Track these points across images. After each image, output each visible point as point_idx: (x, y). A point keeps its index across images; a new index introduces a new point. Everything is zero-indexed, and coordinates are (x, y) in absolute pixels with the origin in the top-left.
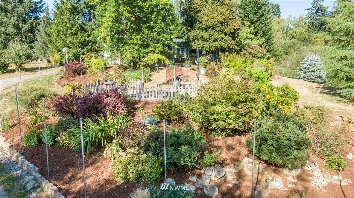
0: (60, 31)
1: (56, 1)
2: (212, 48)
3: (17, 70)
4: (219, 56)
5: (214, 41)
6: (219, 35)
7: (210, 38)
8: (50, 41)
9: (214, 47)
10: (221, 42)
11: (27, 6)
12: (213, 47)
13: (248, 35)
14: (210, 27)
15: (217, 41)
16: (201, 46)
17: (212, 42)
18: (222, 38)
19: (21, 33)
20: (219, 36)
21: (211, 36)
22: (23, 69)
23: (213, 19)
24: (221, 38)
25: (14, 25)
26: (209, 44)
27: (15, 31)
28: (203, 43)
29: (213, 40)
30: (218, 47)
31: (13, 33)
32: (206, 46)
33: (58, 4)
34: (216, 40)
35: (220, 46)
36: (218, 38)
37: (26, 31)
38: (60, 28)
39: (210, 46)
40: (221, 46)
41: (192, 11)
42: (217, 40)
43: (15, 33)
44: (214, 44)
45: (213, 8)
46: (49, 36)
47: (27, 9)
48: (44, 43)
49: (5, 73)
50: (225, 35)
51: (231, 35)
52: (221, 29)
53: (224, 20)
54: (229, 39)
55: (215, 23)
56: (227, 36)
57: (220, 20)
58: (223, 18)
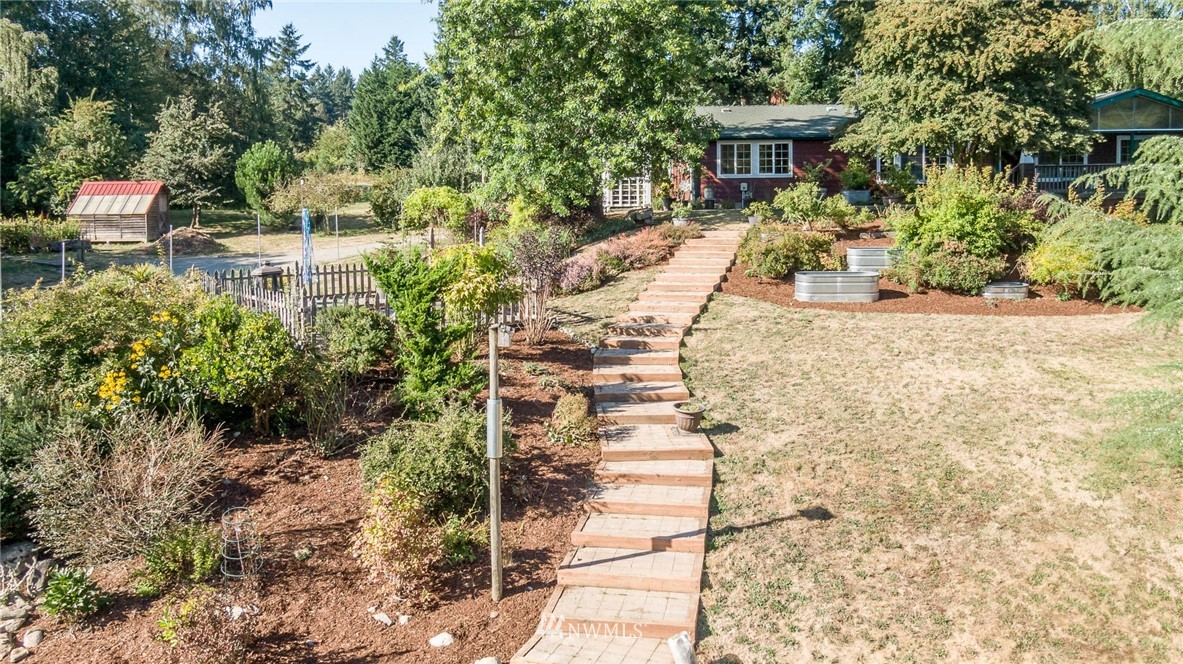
23: (905, 24)
50: (973, 87)
51: (1008, 85)
52: (942, 65)
53: (955, 24)
54: (989, 102)
55: (911, 42)
56: (987, 90)
57: (929, 28)
58: (948, 19)
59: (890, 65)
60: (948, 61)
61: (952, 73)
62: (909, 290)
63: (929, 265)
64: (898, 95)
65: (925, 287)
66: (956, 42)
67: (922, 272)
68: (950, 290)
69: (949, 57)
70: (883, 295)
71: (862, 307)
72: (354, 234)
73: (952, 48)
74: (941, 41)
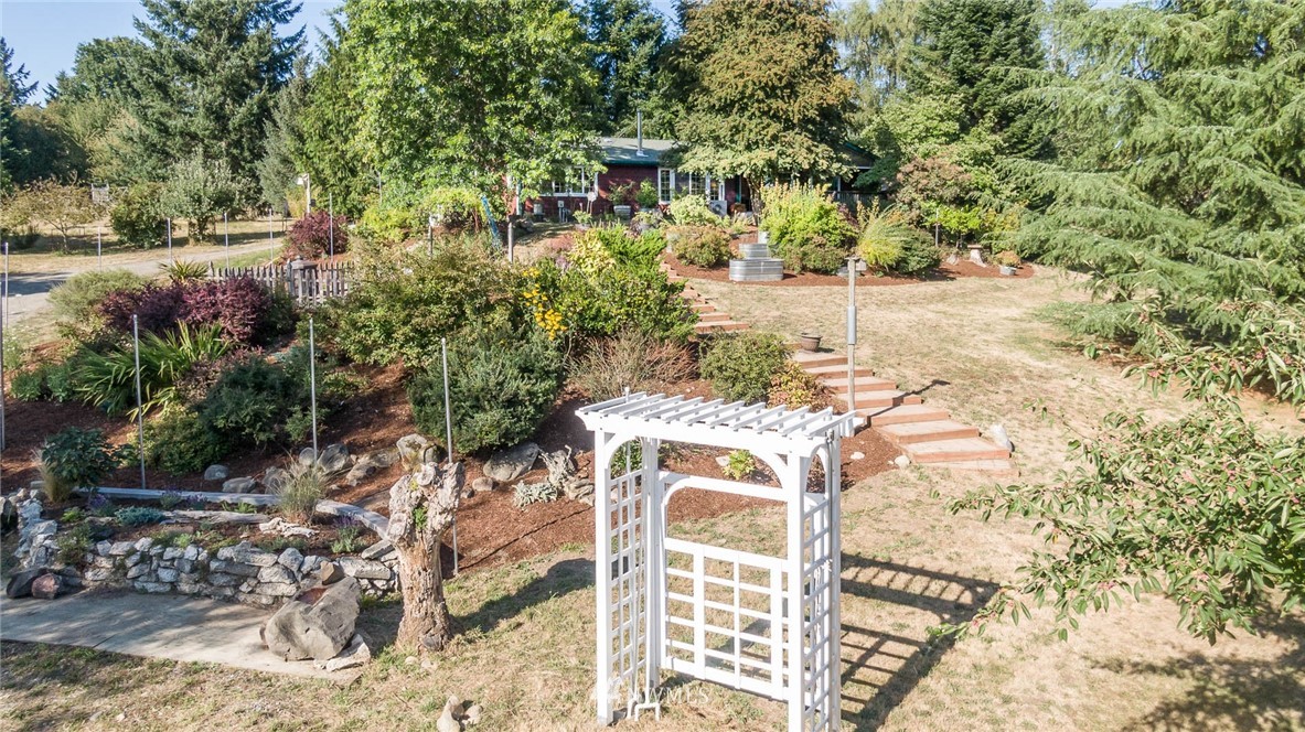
0: (329, 123)
1: (326, 36)
2: (741, 172)
3: (192, 241)
5: (747, 148)
6: (764, 128)
7: (736, 138)
8: (301, 153)
9: (749, 166)
11: (251, 54)
12: (745, 167)
13: (936, 123)
14: (733, 103)
15: (756, 147)
17: (741, 149)
18: (775, 138)
19: (229, 132)
20: (764, 133)
21: (738, 132)
22: (209, 236)
23: (741, 76)
25: (207, 109)
26: (732, 157)
27: (212, 125)
29: (746, 143)
31: (207, 132)
33: (330, 43)
37: (240, 126)
38: (330, 115)
41: (683, 54)
43: (212, 131)
45: (750, 43)
46: (301, 138)
47: (251, 62)
48: (285, 161)
49: (158, 246)
50: (789, 126)
51: (810, 127)
52: (770, 109)
53: (780, 79)
54: (800, 140)
55: (748, 92)
56: (797, 130)
57: (764, 80)
58: (776, 74)
59: (725, 109)
60: (774, 106)
61: (775, 117)
62: (795, 273)
63: (805, 254)
64: (736, 130)
65: (804, 268)
66: (779, 92)
67: (802, 260)
68: (816, 271)
69: (776, 104)
70: (786, 276)
71: (776, 284)
72: (86, 254)
73: (776, 97)
74: (771, 91)
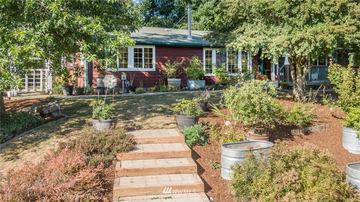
2: (302, 50)
4: (330, 77)
5: (309, 22)
7: (294, 11)
9: (310, 43)
10: (339, 24)
12: (306, 44)
15: (321, 21)
16: (260, 39)
17: (300, 23)
24: (337, 8)
26: (290, 32)
28: (269, 32)
29: (306, 15)
30: (324, 44)
32: (277, 40)
34: (317, 16)
35: (333, 37)
36: (327, 8)
39: (293, 41)
40: (339, 39)
42: (320, 18)
44: (307, 33)
